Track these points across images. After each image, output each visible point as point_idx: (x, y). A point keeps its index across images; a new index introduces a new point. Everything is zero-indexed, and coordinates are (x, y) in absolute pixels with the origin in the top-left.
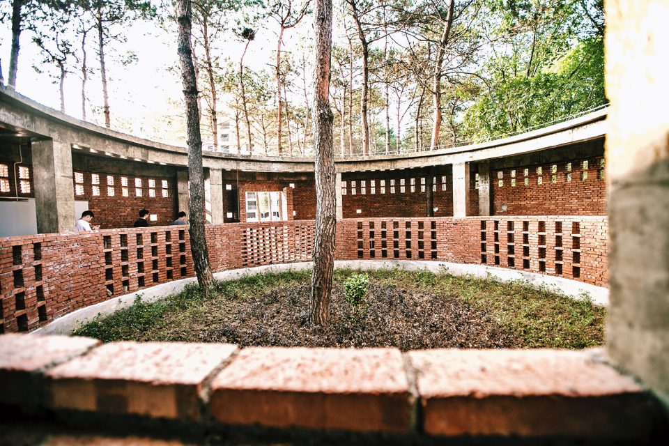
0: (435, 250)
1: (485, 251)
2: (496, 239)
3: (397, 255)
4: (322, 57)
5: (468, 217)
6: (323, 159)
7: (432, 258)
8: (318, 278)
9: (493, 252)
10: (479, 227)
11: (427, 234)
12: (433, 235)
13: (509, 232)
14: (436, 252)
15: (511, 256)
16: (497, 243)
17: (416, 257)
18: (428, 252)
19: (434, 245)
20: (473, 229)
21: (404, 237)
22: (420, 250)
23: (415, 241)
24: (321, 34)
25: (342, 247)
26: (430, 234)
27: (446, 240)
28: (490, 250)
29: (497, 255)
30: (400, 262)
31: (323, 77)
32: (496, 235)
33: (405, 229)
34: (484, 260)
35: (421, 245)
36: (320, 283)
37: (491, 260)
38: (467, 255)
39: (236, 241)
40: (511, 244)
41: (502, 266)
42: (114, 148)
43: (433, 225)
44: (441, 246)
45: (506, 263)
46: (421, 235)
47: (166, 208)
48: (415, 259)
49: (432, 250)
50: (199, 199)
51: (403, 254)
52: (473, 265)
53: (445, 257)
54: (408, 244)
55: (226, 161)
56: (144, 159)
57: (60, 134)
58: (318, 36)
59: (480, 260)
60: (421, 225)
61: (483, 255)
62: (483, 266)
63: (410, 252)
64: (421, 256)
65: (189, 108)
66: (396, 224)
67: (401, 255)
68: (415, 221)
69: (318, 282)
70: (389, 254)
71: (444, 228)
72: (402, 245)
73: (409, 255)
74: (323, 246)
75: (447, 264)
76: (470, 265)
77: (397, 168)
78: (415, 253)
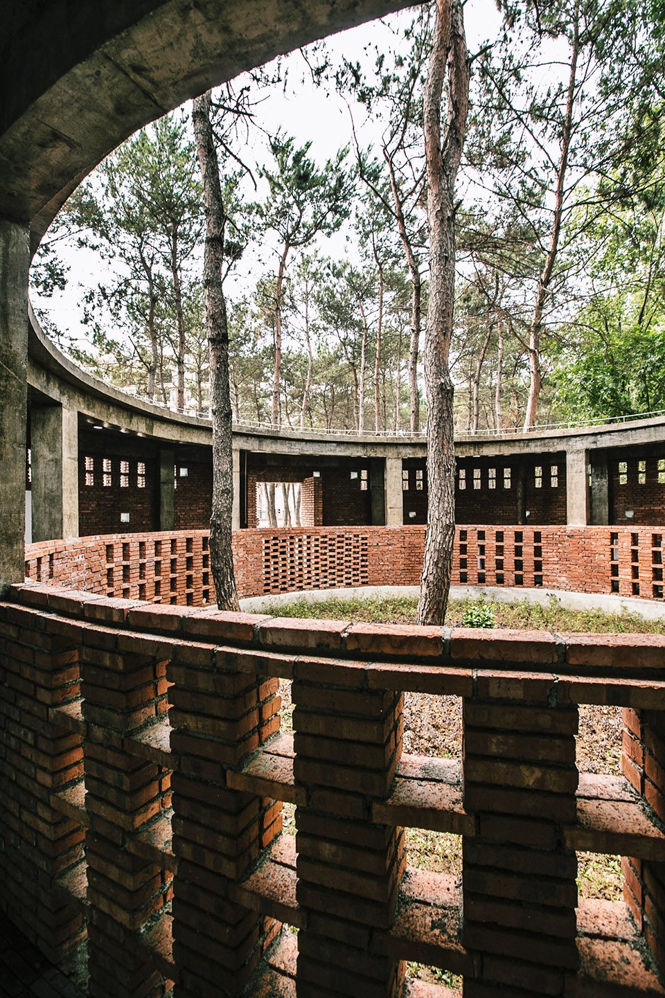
0: (540, 573)
1: (617, 575)
2: (635, 558)
3: (482, 579)
4: (444, 308)
5: (589, 527)
6: (443, 445)
7: (536, 584)
8: (430, 609)
9: (630, 578)
10: (608, 542)
11: (528, 550)
12: (538, 551)
13: (655, 549)
14: (541, 576)
15: (657, 583)
16: (635, 564)
17: (511, 582)
18: (529, 576)
19: (538, 566)
20: (599, 543)
21: (493, 553)
22: (517, 572)
23: (509, 559)
24: (443, 277)
25: (402, 567)
26: (532, 551)
27: (556, 559)
28: (625, 575)
29: (635, 581)
30: (487, 589)
31: (445, 334)
32: (635, 553)
33: (494, 542)
34: (615, 589)
35: (519, 565)
36: (433, 616)
37: (625, 587)
38: (590, 580)
39: (256, 555)
40: (658, 566)
41: (643, 597)
42: (117, 417)
43: (538, 537)
44: (549, 567)
45: (650, 593)
46: (518, 551)
47: (143, 503)
48: (509, 586)
49: (535, 573)
50: (228, 494)
51: (490, 578)
52: (598, 595)
53: (555, 584)
54: (500, 565)
55: (245, 439)
56: (148, 433)
57: (69, 398)
58: (440, 281)
59: (609, 589)
60: (519, 536)
61: (613, 581)
62: (614, 596)
63: (502, 575)
64: (519, 581)
65: (217, 362)
66: (481, 535)
67: (488, 579)
68: (509, 530)
69: (430, 616)
70: (470, 577)
71: (554, 542)
72: (491, 564)
73: (500, 580)
74: (440, 565)
75: (558, 593)
76: (593, 595)
77: (484, 454)
78: (510, 577)
